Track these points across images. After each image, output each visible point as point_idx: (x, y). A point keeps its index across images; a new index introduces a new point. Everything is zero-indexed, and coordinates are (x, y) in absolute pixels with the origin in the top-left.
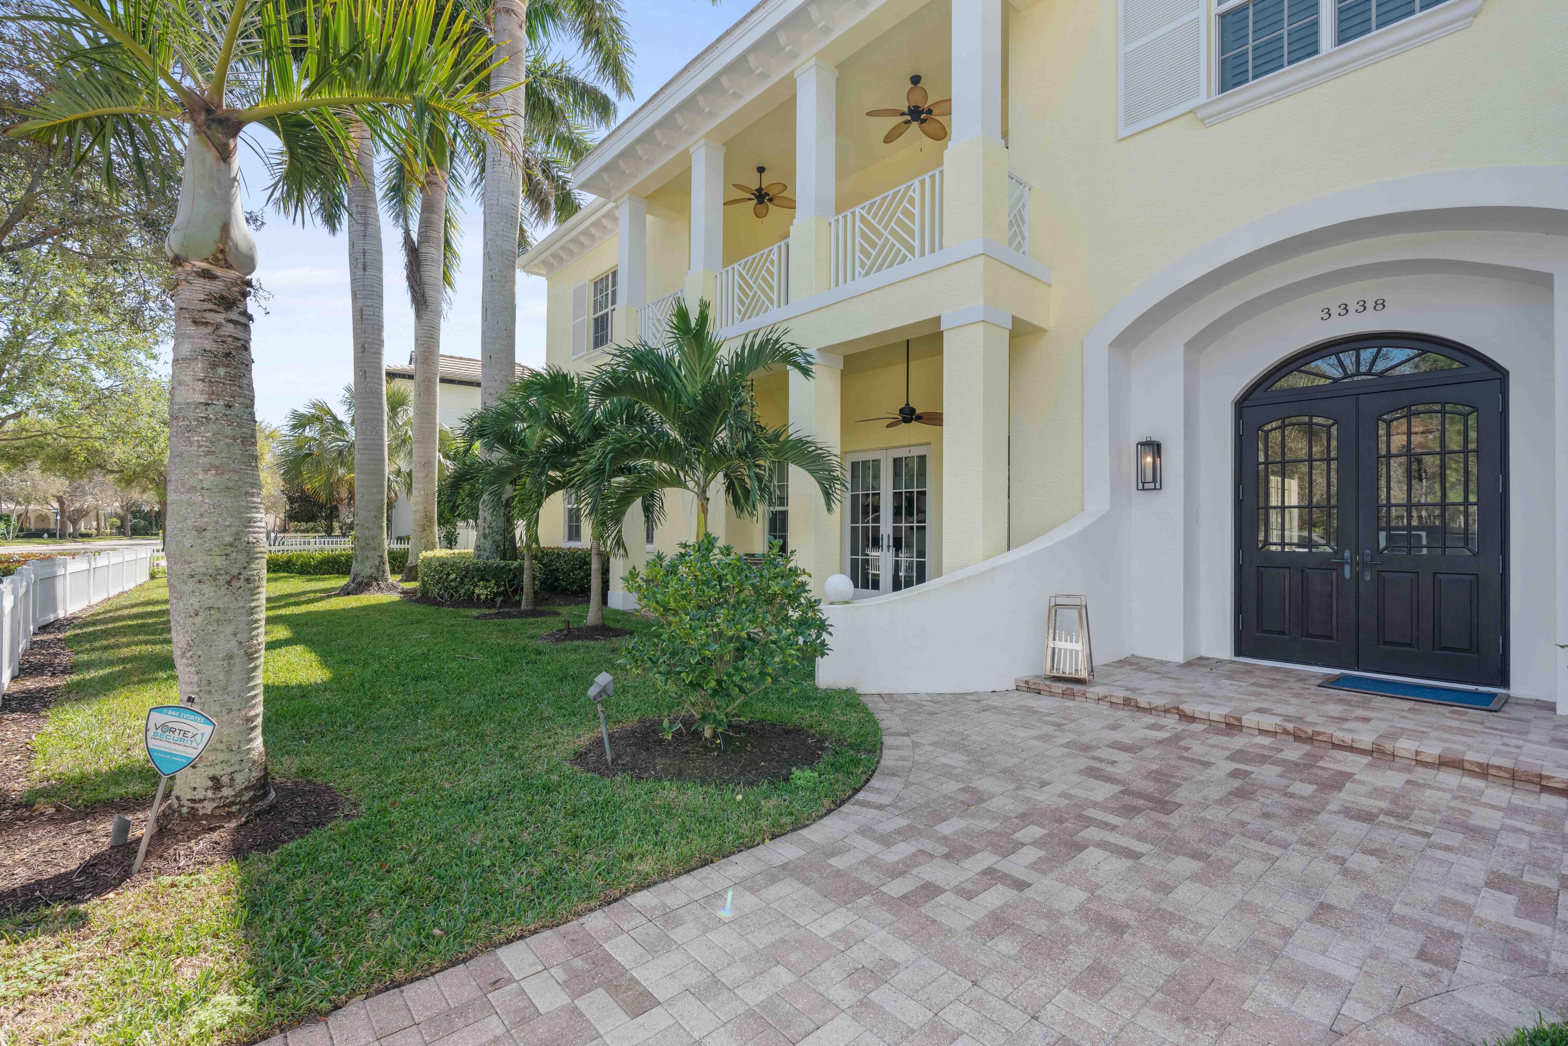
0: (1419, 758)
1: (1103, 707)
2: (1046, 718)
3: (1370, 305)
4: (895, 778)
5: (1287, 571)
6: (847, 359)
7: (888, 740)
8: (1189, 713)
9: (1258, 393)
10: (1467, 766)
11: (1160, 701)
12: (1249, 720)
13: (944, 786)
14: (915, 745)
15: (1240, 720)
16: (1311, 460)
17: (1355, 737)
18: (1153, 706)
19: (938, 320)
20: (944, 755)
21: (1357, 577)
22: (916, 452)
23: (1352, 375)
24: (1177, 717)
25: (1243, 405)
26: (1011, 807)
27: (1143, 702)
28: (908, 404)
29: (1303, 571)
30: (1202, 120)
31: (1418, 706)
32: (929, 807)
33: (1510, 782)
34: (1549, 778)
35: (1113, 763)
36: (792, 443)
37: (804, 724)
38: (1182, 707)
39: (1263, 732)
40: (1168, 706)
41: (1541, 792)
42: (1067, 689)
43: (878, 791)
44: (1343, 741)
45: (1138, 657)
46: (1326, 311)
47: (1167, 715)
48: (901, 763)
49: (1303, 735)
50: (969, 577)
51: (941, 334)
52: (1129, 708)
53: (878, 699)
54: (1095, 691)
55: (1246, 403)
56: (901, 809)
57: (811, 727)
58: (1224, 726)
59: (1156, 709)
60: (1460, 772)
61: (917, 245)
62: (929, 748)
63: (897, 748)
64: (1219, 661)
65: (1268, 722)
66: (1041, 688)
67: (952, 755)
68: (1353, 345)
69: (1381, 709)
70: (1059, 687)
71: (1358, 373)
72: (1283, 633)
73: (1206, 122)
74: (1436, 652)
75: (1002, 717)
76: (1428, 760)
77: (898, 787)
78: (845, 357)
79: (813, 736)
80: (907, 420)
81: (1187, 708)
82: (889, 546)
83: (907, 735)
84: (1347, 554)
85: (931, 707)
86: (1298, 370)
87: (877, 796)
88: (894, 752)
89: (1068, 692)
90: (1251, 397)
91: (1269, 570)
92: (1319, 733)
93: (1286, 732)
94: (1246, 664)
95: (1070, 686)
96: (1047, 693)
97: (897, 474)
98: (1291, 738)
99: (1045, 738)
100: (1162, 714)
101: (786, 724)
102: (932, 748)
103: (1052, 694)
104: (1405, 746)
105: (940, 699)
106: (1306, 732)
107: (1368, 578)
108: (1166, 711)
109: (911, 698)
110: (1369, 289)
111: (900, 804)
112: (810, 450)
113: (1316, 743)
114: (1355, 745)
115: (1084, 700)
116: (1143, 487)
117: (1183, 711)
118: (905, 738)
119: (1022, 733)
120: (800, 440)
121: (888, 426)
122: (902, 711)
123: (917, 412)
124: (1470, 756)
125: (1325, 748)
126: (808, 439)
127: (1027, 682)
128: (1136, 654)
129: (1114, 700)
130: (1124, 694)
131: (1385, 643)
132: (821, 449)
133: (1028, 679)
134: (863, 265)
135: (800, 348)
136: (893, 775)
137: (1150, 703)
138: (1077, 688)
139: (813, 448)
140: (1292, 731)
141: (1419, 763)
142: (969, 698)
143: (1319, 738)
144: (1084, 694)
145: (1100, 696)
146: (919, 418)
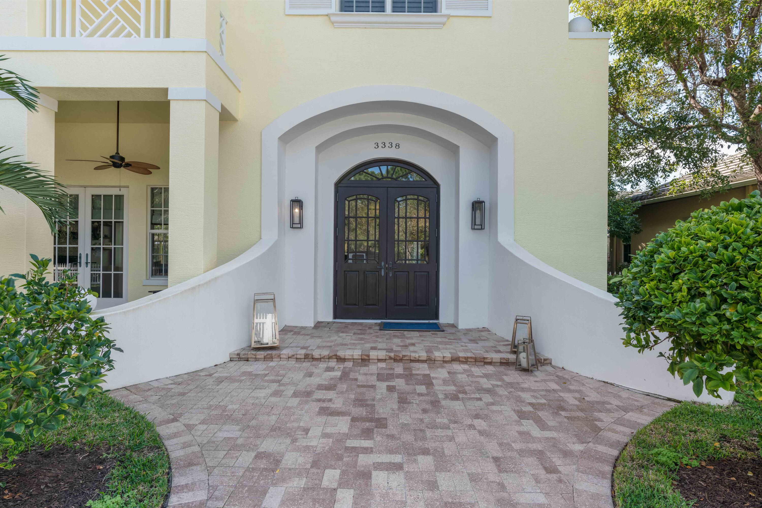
0: (444, 360)
1: (292, 362)
2: (266, 378)
3: (394, 145)
4: (194, 468)
5: (358, 272)
6: (61, 104)
7: (163, 430)
8: (342, 357)
9: (345, 181)
10: (461, 359)
11: (326, 353)
12: (373, 354)
13: (240, 459)
14: (189, 427)
15: (368, 356)
16: (368, 217)
17: (420, 355)
18: (322, 356)
19: (165, 91)
20: (220, 430)
21: (386, 274)
22: (114, 192)
23: (385, 178)
24: (336, 360)
25: (338, 185)
26: (301, 460)
27: (316, 354)
28: (117, 153)
29: (364, 272)
30: (333, 23)
31: (422, 333)
32: (243, 486)
33: (474, 363)
34: (487, 358)
35: (330, 400)
36: (7, 166)
37: (64, 439)
38: (338, 354)
39: (379, 360)
40: (331, 355)
41: (484, 365)
42: (267, 355)
43: (187, 488)
44: (415, 358)
45: (289, 326)
46: (377, 144)
47: (330, 360)
48: (189, 450)
49: (398, 358)
50: (199, 285)
51: (168, 103)
52: (308, 360)
53: (126, 392)
54: (285, 352)
55: (340, 185)
56: (222, 499)
57: (75, 439)
58: (360, 361)
59: (324, 358)
60: (458, 362)
61: (142, 27)
62: (203, 427)
63: (175, 435)
64: (328, 323)
65: (382, 354)
66: (249, 356)
67: (226, 427)
68: (386, 163)
69: (411, 338)
70: (261, 354)
71: (387, 177)
72: (355, 305)
73: (334, 24)
74: (415, 307)
75: (237, 384)
76: (447, 360)
77: (203, 476)
78: (59, 102)
79: (82, 451)
80: (116, 165)
81: (341, 354)
82: (87, 263)
83: (175, 420)
84: (383, 264)
85: (180, 389)
86: (363, 171)
87: (191, 494)
88: (175, 441)
89: (268, 356)
90: (342, 182)
91: (350, 272)
92: (404, 356)
93: (390, 358)
94: (340, 323)
95: (269, 352)
96: (253, 360)
97: (95, 208)
98: (392, 361)
99: (276, 393)
100: (327, 360)
101: (42, 446)
102: (205, 427)
103: (256, 359)
104: (437, 354)
105: (180, 380)
106: (399, 356)
107: (391, 275)
108: (330, 358)
109: (155, 384)
110: (394, 137)
111: (217, 493)
112: (28, 176)
113: (404, 361)
114: (420, 359)
115: (279, 360)
116: (292, 226)
117: (339, 356)
118: (176, 424)
119: (261, 394)
120: (18, 165)
121: (97, 168)
122: (155, 398)
123: (126, 161)
124: (461, 354)
125: (407, 363)
126: (28, 166)
127: (238, 354)
128: (287, 325)
129: (298, 356)
130: (303, 352)
131: (397, 305)
132: (44, 176)
133: (238, 352)
134: (84, 28)
135: (21, 79)
136: (191, 464)
137: (320, 355)
138: (274, 352)
139: (34, 175)
140: (393, 357)
141: (444, 362)
142: (202, 374)
143: (405, 358)
144: (279, 356)
145: (290, 355)
146: (128, 165)
